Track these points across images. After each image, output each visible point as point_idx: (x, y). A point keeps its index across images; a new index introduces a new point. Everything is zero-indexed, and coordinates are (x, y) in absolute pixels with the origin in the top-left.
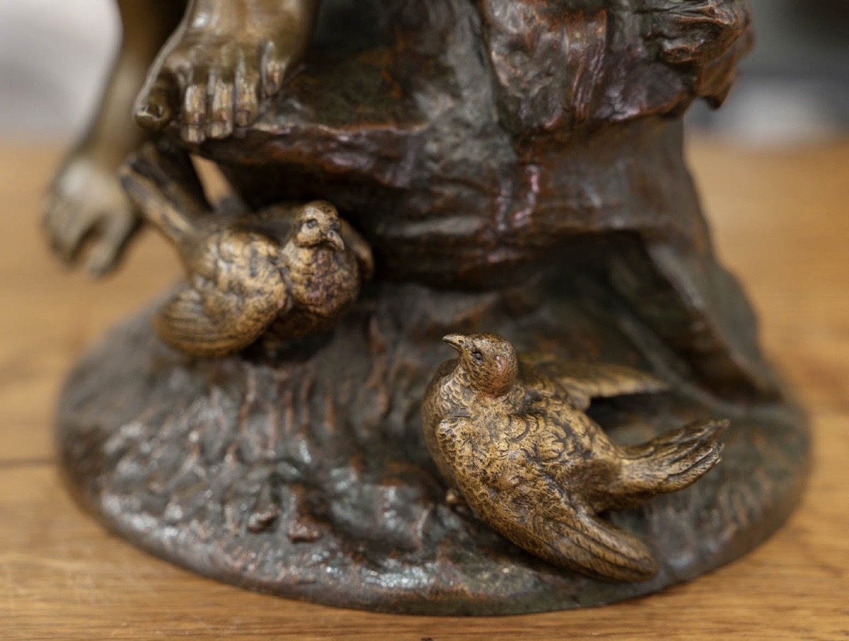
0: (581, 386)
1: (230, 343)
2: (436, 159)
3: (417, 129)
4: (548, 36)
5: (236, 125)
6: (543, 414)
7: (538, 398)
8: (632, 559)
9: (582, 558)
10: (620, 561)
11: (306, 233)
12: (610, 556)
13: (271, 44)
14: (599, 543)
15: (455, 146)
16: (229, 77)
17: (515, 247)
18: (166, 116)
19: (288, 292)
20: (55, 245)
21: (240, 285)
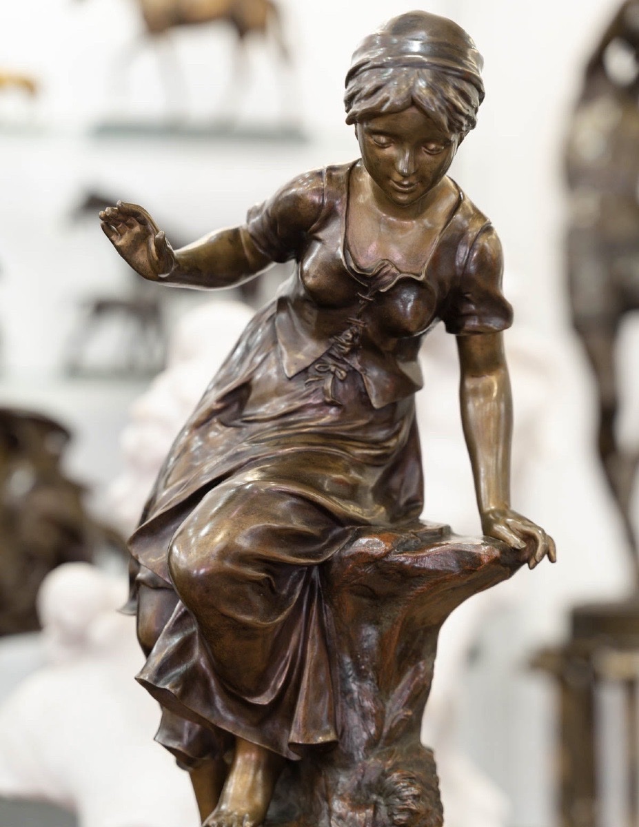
4: (350, 814)
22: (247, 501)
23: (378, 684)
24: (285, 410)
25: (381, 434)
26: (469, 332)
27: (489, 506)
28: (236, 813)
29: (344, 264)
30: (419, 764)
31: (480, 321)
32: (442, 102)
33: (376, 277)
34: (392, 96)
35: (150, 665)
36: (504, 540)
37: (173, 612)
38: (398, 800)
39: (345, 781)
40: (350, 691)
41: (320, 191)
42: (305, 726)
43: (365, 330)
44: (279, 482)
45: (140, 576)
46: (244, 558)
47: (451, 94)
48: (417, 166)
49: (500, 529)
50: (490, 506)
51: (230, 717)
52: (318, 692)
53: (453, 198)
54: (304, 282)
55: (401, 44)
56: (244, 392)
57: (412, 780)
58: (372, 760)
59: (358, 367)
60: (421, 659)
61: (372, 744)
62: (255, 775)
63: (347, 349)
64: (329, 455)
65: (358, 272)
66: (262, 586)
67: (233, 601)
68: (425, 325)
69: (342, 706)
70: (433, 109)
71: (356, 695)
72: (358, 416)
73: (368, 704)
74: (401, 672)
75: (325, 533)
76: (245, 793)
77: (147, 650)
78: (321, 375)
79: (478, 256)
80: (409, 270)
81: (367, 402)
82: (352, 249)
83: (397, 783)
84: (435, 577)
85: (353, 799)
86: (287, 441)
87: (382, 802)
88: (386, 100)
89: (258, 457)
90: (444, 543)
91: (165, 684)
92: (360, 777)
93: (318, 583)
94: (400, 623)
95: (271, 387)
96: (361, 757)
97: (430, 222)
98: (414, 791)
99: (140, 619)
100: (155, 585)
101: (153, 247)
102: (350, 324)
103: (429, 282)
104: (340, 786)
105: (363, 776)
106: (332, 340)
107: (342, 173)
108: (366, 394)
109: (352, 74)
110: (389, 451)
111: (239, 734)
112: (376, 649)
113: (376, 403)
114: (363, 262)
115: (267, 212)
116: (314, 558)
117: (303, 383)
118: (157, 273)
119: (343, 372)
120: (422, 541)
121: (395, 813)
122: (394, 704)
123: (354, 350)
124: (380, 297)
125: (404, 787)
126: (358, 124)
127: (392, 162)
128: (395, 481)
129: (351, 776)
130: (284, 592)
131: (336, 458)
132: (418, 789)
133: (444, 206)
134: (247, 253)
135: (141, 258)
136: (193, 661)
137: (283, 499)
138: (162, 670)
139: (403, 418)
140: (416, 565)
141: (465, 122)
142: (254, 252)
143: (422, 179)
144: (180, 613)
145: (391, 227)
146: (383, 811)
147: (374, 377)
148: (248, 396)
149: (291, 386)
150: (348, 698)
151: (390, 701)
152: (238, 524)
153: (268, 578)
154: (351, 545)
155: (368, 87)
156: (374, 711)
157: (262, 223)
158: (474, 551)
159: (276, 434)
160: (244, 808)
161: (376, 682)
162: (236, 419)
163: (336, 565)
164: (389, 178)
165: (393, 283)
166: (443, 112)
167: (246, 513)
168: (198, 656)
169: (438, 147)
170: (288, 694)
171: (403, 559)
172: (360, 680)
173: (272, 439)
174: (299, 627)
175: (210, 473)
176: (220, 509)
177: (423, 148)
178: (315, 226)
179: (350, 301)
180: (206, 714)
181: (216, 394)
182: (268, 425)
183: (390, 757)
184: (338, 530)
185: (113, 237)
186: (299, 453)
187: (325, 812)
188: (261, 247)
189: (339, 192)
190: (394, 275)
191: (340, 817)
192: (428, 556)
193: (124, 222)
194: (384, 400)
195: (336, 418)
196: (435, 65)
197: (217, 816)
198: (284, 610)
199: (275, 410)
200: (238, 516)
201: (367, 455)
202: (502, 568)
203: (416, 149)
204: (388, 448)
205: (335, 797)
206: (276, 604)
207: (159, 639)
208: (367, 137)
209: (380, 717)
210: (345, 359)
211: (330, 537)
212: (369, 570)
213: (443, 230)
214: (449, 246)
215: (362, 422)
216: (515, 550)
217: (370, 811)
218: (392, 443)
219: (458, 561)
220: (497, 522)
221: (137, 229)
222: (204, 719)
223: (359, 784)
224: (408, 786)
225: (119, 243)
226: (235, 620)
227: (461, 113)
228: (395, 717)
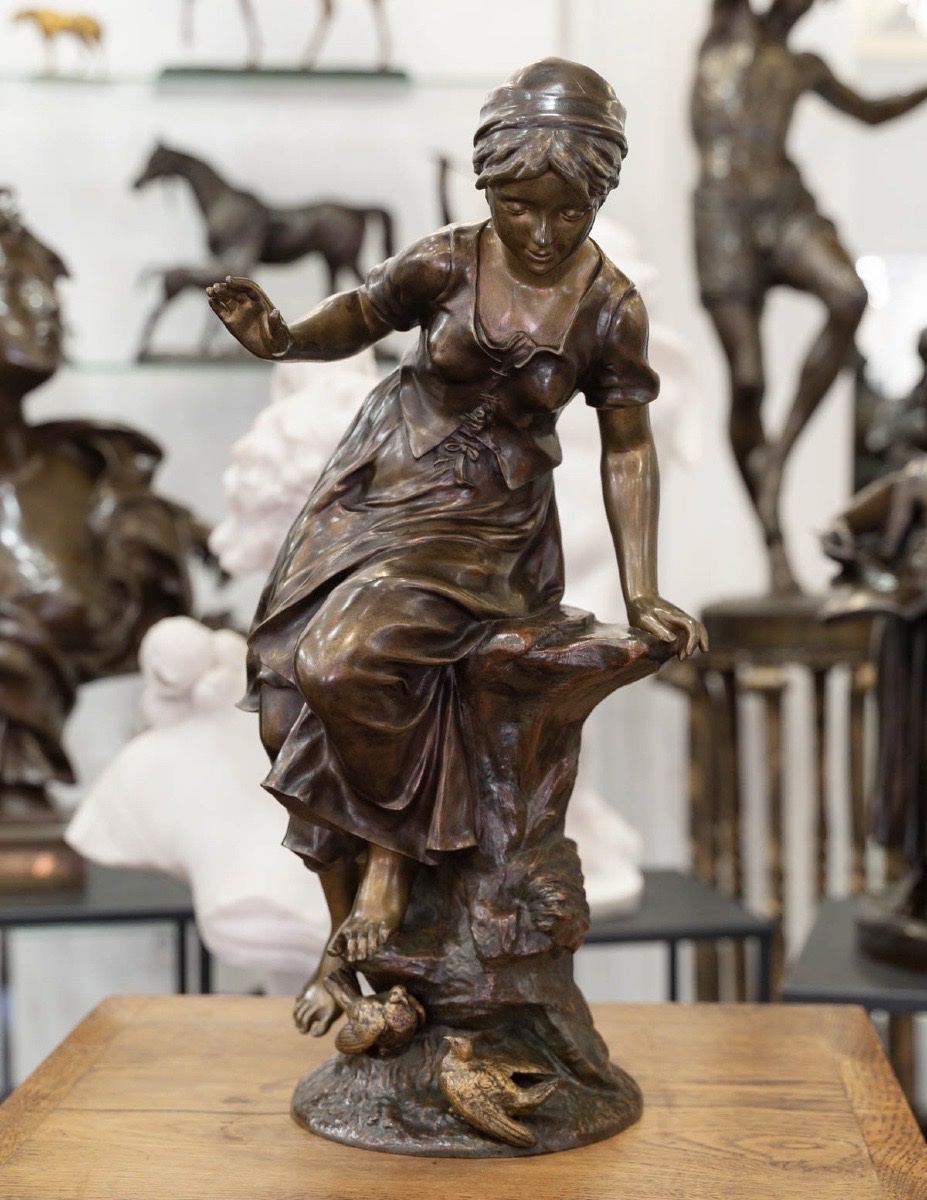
0: (510, 1067)
1: (363, 1045)
2: (451, 971)
3: (442, 959)
4: (492, 920)
5: (367, 955)
6: (484, 1071)
7: (483, 1065)
8: (523, 1135)
9: (500, 1132)
10: (518, 1135)
11: (394, 998)
12: (513, 1132)
13: (383, 923)
14: (507, 1125)
15: (458, 966)
16: (366, 936)
17: (484, 1009)
18: (340, 951)
19: (386, 1022)
20: (299, 1023)
21: (367, 1020)
22: (376, 601)
23: (519, 784)
24: (414, 493)
25: (515, 517)
26: (612, 406)
27: (635, 594)
28: (371, 921)
29: (476, 338)
30: (564, 864)
31: (623, 394)
32: (582, 166)
33: (510, 351)
34: (527, 160)
35: (276, 772)
36: (652, 632)
37: (299, 714)
38: (542, 906)
39: (485, 886)
40: (491, 792)
41: (446, 257)
42: (443, 832)
43: (498, 407)
44: (410, 578)
45: (263, 673)
46: (373, 663)
47: (592, 155)
48: (556, 234)
49: (648, 619)
50: (637, 594)
51: (362, 823)
52: (455, 796)
53: (595, 260)
54: (431, 357)
55: (535, 100)
56: (368, 473)
57: (558, 884)
58: (514, 863)
59: (491, 445)
60: (564, 757)
61: (513, 846)
62: (390, 880)
63: (479, 428)
64: (461, 543)
65: (491, 347)
66: (395, 690)
67: (364, 708)
68: (564, 400)
69: (481, 808)
70: (572, 175)
71: (496, 796)
72: (491, 499)
73: (510, 805)
74: (543, 771)
75: (459, 630)
76: (380, 899)
77: (273, 754)
78: (451, 455)
79: (621, 324)
80: (546, 343)
81: (502, 484)
82: (483, 320)
83: (541, 887)
84: (577, 673)
85: (494, 904)
86: (416, 530)
87: (526, 907)
88: (521, 165)
89: (387, 549)
90: (587, 636)
91: (293, 791)
92: (501, 882)
93: (453, 681)
94: (542, 720)
95: (396, 468)
96: (502, 860)
97: (568, 289)
98: (559, 896)
99: (263, 716)
100: (278, 684)
101: (267, 325)
102: (483, 401)
103: (567, 355)
104: (480, 891)
105: (505, 880)
106: (463, 417)
107: (471, 237)
108: (501, 474)
109: (482, 134)
110: (527, 535)
111: (372, 840)
112: (516, 747)
113: (510, 484)
114: (495, 335)
115: (388, 278)
116: (450, 656)
117: (432, 463)
118: (271, 352)
119: (475, 452)
120: (564, 634)
121: (540, 918)
122: (536, 804)
123: (487, 428)
124: (515, 373)
125: (549, 892)
126: (489, 189)
127: (527, 231)
128: (533, 565)
129: (492, 881)
130: (418, 692)
131: (469, 547)
132: (563, 894)
133: (584, 270)
134: (366, 320)
135: (254, 335)
136: (322, 765)
137: (412, 596)
138: (290, 776)
139: (541, 497)
140: (560, 662)
141: (607, 185)
142: (374, 319)
143: (560, 247)
144: (306, 715)
145: (525, 295)
146: (527, 916)
147: (507, 456)
148: (372, 477)
149: (419, 467)
150: (487, 799)
151: (532, 801)
152: (368, 626)
153: (400, 681)
154: (488, 642)
155: (501, 149)
156: (515, 813)
157: (383, 290)
158: (621, 646)
159: (404, 521)
160: (380, 916)
161: (517, 781)
162: (359, 502)
163: (472, 662)
164: (524, 246)
165: (530, 357)
166: (583, 177)
167: (376, 613)
168: (327, 762)
169: (578, 213)
170: (424, 797)
171: (544, 656)
172: (499, 781)
173: (400, 526)
174: (434, 727)
175: (335, 564)
176: (348, 609)
177: (561, 215)
178: (442, 295)
179: (482, 377)
180: (336, 821)
181: (337, 475)
182: (395, 510)
183: (533, 860)
184: (473, 626)
185: (222, 314)
186: (431, 542)
187: (465, 916)
188: (383, 316)
189: (469, 258)
190: (530, 349)
191: (482, 924)
192: (571, 651)
193: (234, 298)
194: (519, 481)
195: (469, 502)
196: (574, 124)
197: (351, 924)
198: (419, 712)
199: (402, 493)
200: (368, 618)
201: (501, 540)
202: (651, 662)
203: (553, 216)
204: (526, 531)
205: (475, 902)
206: (409, 705)
207: (285, 743)
208: (498, 203)
209: (521, 818)
210: (478, 438)
211: (465, 633)
212: (508, 668)
213: (583, 296)
214: (589, 315)
215: (496, 504)
216: (664, 643)
217: (513, 917)
218: (529, 526)
219: (603, 657)
220: (644, 612)
221: (248, 304)
222: (336, 827)
223: (501, 888)
224: (553, 891)
225: (229, 320)
226: (368, 727)
227: (603, 177)
228: (537, 820)
